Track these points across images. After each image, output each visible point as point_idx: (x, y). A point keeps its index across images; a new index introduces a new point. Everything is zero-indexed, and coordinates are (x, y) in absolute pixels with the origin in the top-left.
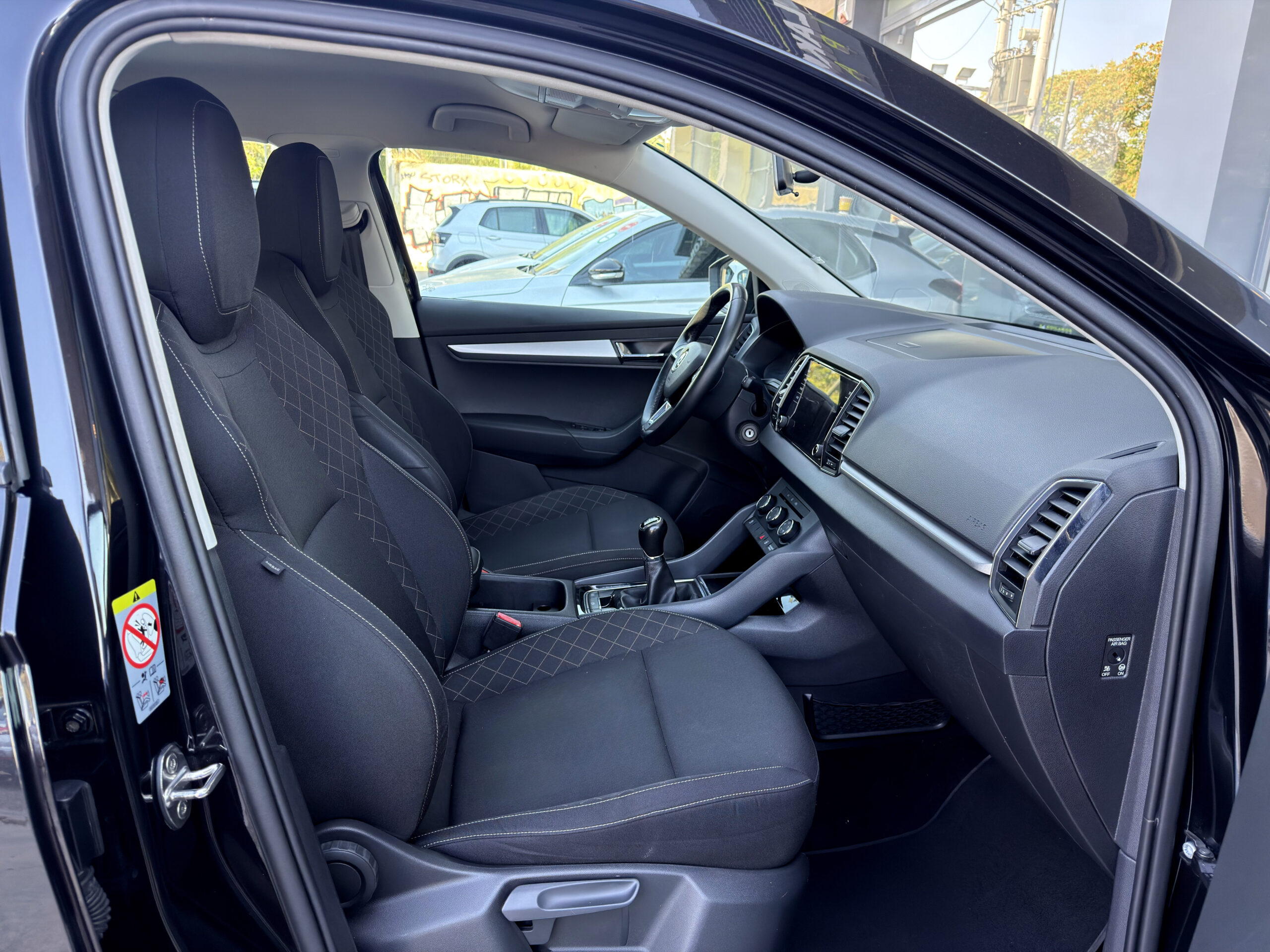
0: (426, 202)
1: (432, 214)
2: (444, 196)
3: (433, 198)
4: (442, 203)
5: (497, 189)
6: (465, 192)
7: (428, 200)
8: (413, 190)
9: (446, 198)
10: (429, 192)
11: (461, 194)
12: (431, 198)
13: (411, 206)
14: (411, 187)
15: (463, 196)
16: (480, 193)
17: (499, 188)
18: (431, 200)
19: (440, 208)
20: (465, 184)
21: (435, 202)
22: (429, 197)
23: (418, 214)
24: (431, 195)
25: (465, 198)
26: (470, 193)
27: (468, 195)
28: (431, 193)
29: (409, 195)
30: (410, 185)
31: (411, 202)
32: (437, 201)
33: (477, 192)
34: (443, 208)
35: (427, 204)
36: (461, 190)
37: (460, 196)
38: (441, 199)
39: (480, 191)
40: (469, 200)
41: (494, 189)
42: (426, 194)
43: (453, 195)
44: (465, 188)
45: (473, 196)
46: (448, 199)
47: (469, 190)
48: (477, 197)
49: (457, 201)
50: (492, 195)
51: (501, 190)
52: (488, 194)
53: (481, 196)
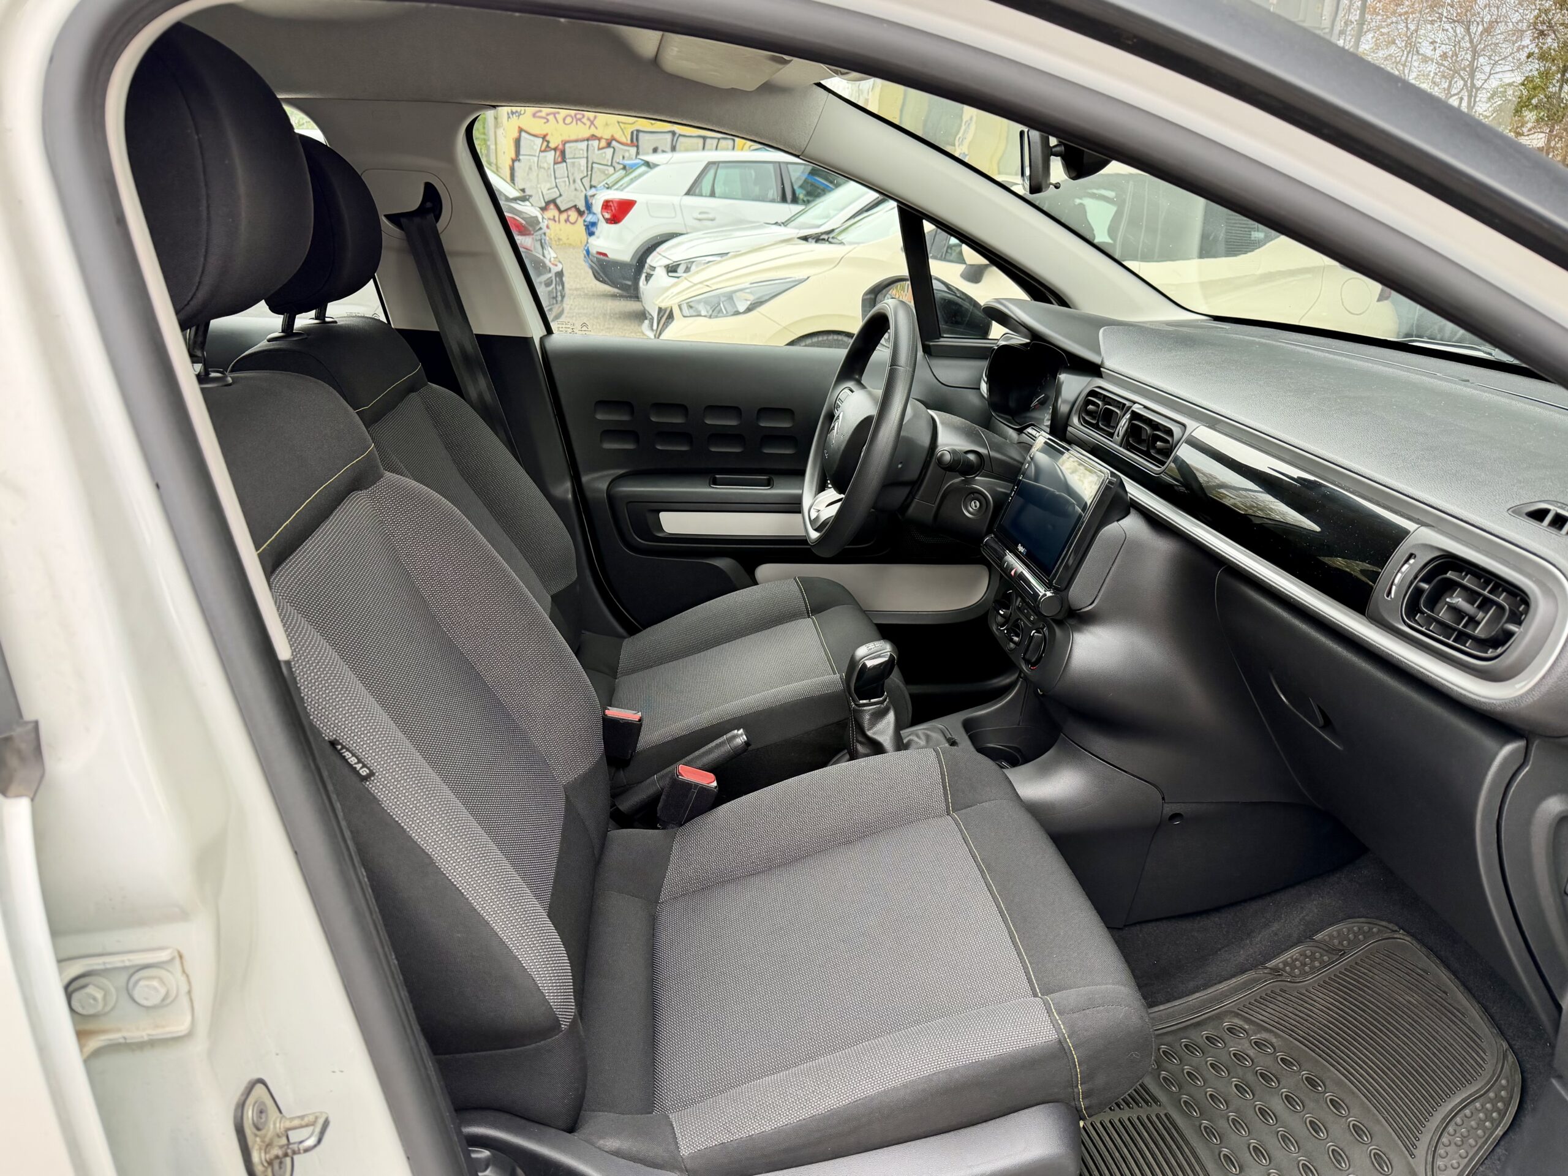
0: (541, 151)
1: (549, 168)
2: (565, 143)
3: (550, 146)
4: (563, 153)
5: (635, 133)
6: (594, 137)
7: (543, 148)
8: (523, 134)
9: (567, 145)
10: (544, 137)
11: (588, 140)
12: (547, 146)
13: (521, 157)
14: (521, 130)
15: (590, 142)
16: (613, 139)
17: (638, 131)
18: (548, 148)
19: (560, 160)
20: (592, 127)
21: (553, 152)
22: (545, 143)
23: (530, 169)
24: (548, 142)
25: (593, 146)
26: (599, 139)
27: (597, 142)
28: (548, 138)
29: (517, 143)
30: (519, 127)
31: (522, 151)
32: (555, 149)
33: (609, 137)
34: (564, 160)
35: (542, 154)
36: (587, 134)
37: (586, 143)
38: (560, 147)
39: (612, 136)
40: (599, 149)
41: (632, 133)
42: (541, 140)
43: (576, 141)
44: (593, 131)
45: (603, 143)
46: (570, 147)
47: (599, 135)
48: (609, 145)
49: (583, 150)
50: (629, 142)
51: (641, 135)
52: (623, 140)
53: (614, 143)
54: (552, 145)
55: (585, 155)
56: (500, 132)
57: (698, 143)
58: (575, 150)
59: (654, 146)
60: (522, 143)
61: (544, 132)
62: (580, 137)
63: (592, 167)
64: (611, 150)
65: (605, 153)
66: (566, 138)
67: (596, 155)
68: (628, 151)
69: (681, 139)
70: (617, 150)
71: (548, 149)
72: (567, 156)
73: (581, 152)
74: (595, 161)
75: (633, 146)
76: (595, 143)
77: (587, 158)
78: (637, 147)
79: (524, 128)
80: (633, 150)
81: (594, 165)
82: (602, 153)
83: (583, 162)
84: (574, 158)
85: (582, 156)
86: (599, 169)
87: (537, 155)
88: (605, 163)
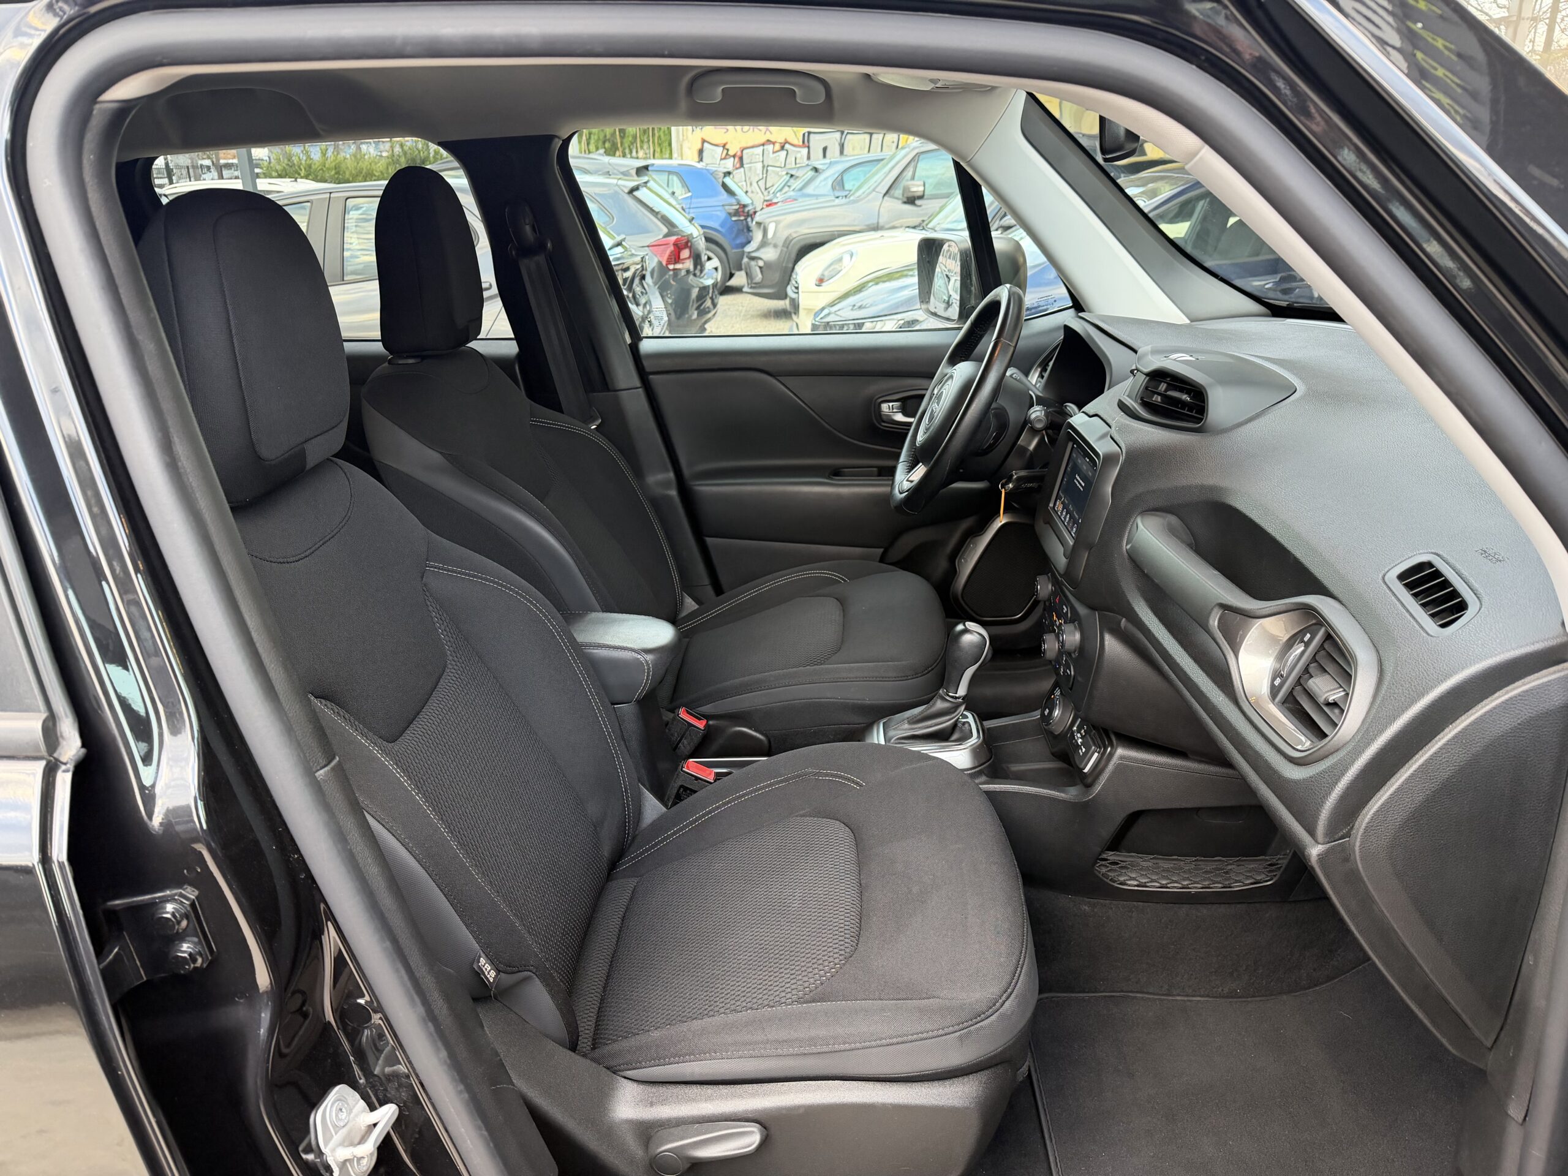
0: (721, 159)
2: (744, 149)
3: (729, 153)
4: (741, 158)
5: (806, 135)
6: (769, 142)
7: (723, 156)
8: (706, 145)
9: (745, 152)
10: (724, 146)
11: (763, 145)
12: (727, 154)
14: (704, 141)
15: (766, 147)
16: (786, 142)
17: (809, 133)
19: (738, 165)
20: (768, 132)
21: (732, 159)
22: (725, 151)
24: (728, 150)
25: (769, 152)
26: (774, 143)
27: (772, 146)
28: (727, 147)
29: (701, 152)
30: (702, 139)
32: (734, 156)
33: (782, 141)
34: (742, 165)
35: (723, 162)
36: (763, 140)
37: (762, 148)
38: (739, 154)
39: (786, 140)
40: (774, 152)
41: (804, 135)
42: (721, 149)
43: (753, 147)
44: (768, 136)
45: (777, 147)
46: (747, 153)
47: (773, 140)
48: (782, 148)
49: (759, 155)
50: (801, 143)
51: (812, 136)
52: (795, 142)
53: (787, 146)
54: (731, 153)
55: (761, 160)
56: (686, 145)
57: (865, 139)
58: (752, 155)
59: (825, 146)
60: (705, 154)
61: (724, 142)
62: (757, 142)
63: (767, 170)
64: (785, 152)
65: (779, 156)
66: (745, 145)
67: (770, 158)
68: (800, 152)
69: (849, 136)
70: (789, 152)
71: (728, 157)
72: (745, 161)
73: (757, 156)
74: (770, 164)
75: (805, 147)
76: (770, 147)
77: (763, 161)
78: (809, 147)
79: (707, 139)
80: (805, 151)
81: (769, 168)
82: (775, 157)
83: (760, 165)
84: (751, 163)
85: (757, 160)
86: (773, 171)
87: (718, 163)
88: (778, 164)
